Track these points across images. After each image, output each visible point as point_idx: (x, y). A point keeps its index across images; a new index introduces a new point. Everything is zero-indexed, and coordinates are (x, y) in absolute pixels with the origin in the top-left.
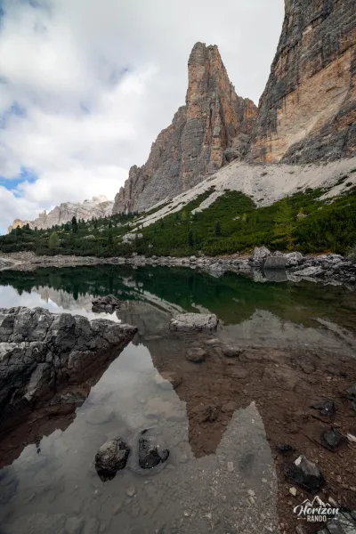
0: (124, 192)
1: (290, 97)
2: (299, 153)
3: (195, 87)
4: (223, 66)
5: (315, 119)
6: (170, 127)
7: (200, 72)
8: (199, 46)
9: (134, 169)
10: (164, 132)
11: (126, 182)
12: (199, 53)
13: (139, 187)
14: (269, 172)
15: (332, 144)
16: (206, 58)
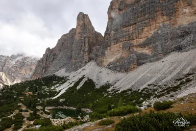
0: (43, 61)
1: (109, 48)
2: (111, 66)
3: (79, 27)
4: (90, 21)
5: (115, 57)
6: (68, 34)
7: (82, 22)
8: (81, 13)
9: (48, 49)
10: (64, 36)
11: (44, 55)
12: (81, 16)
13: (51, 59)
15: (119, 66)
16: (84, 18)
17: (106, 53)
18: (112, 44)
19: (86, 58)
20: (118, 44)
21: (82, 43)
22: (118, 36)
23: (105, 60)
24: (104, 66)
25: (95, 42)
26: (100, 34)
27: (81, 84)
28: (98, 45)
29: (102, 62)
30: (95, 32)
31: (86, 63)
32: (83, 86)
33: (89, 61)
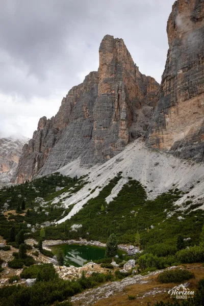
0: (33, 145)
1: (173, 109)
2: (179, 150)
3: (105, 68)
5: (189, 128)
6: (81, 85)
7: (110, 58)
8: (108, 38)
9: (43, 121)
10: (75, 89)
11: (35, 133)
12: (108, 44)
13: (50, 141)
14: (161, 162)
16: (114, 46)
17: (167, 120)
18: (180, 100)
19: (124, 134)
20: (196, 99)
21: (113, 102)
22: (193, 81)
23: (165, 136)
24: (165, 151)
25: (141, 98)
26: (152, 79)
27: (115, 192)
28: (149, 105)
29: (158, 141)
30: (141, 75)
31: (124, 145)
32: (119, 195)
33: (129, 142)
